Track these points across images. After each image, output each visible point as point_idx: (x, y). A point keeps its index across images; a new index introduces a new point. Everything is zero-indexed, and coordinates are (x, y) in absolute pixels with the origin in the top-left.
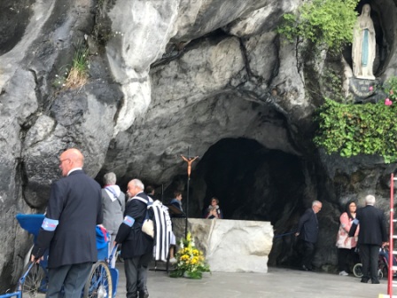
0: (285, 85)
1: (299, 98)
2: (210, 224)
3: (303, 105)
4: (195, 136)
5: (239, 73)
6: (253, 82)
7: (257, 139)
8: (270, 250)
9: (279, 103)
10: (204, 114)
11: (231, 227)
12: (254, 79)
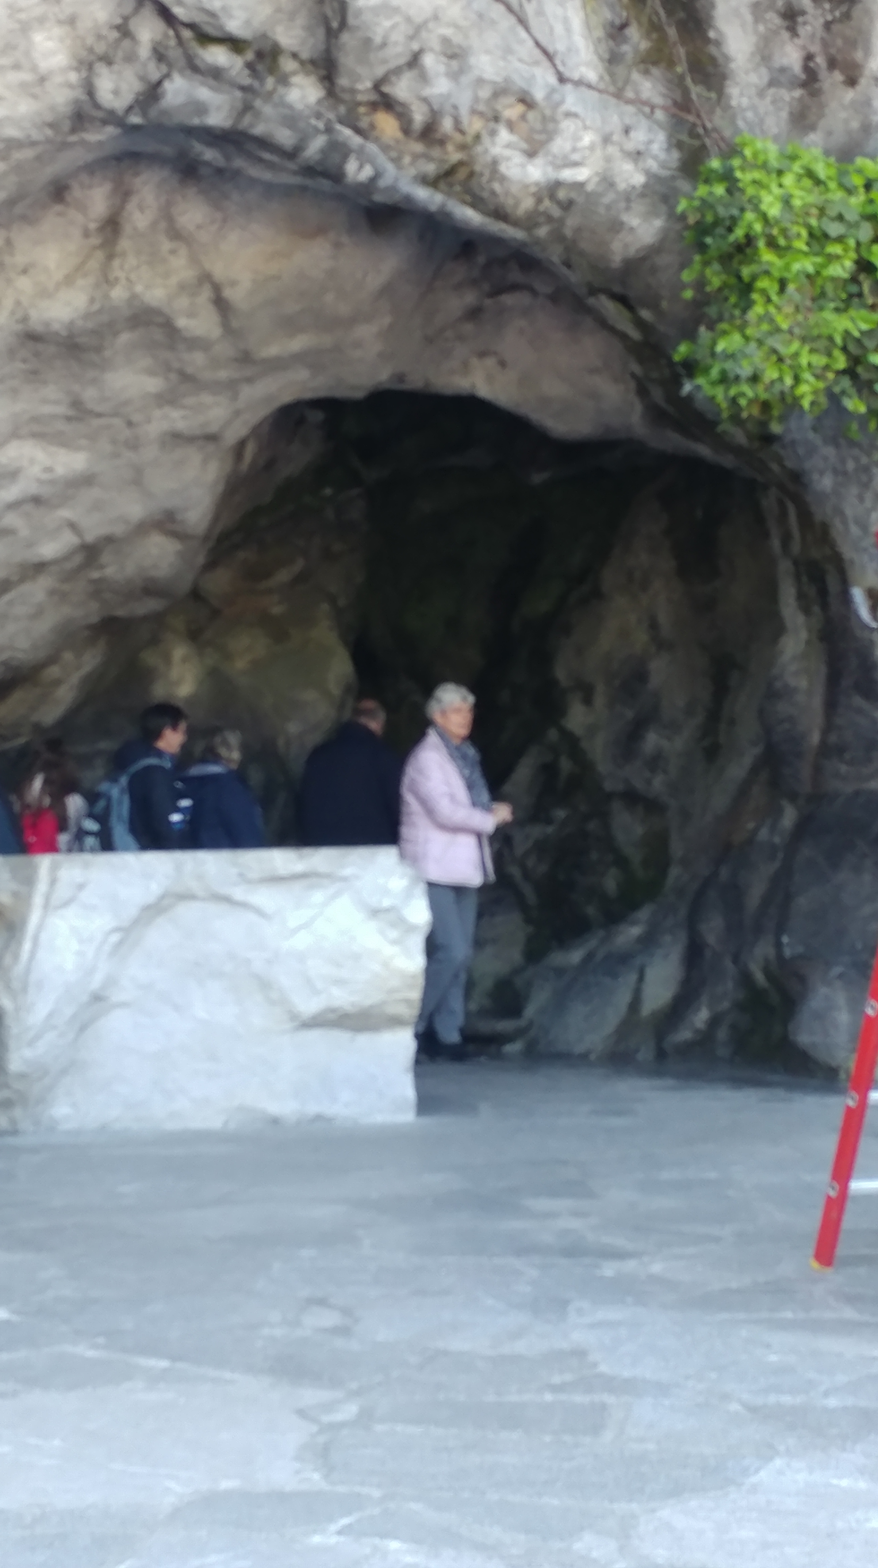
0: (424, 78)
1: (560, 145)
2: (29, 881)
3: (607, 181)
4: (76, 404)
5: (124, 30)
6: (216, 74)
7: (484, 391)
8: (416, 994)
9: (433, 182)
10: (69, 280)
11: (155, 889)
12: (218, 56)
